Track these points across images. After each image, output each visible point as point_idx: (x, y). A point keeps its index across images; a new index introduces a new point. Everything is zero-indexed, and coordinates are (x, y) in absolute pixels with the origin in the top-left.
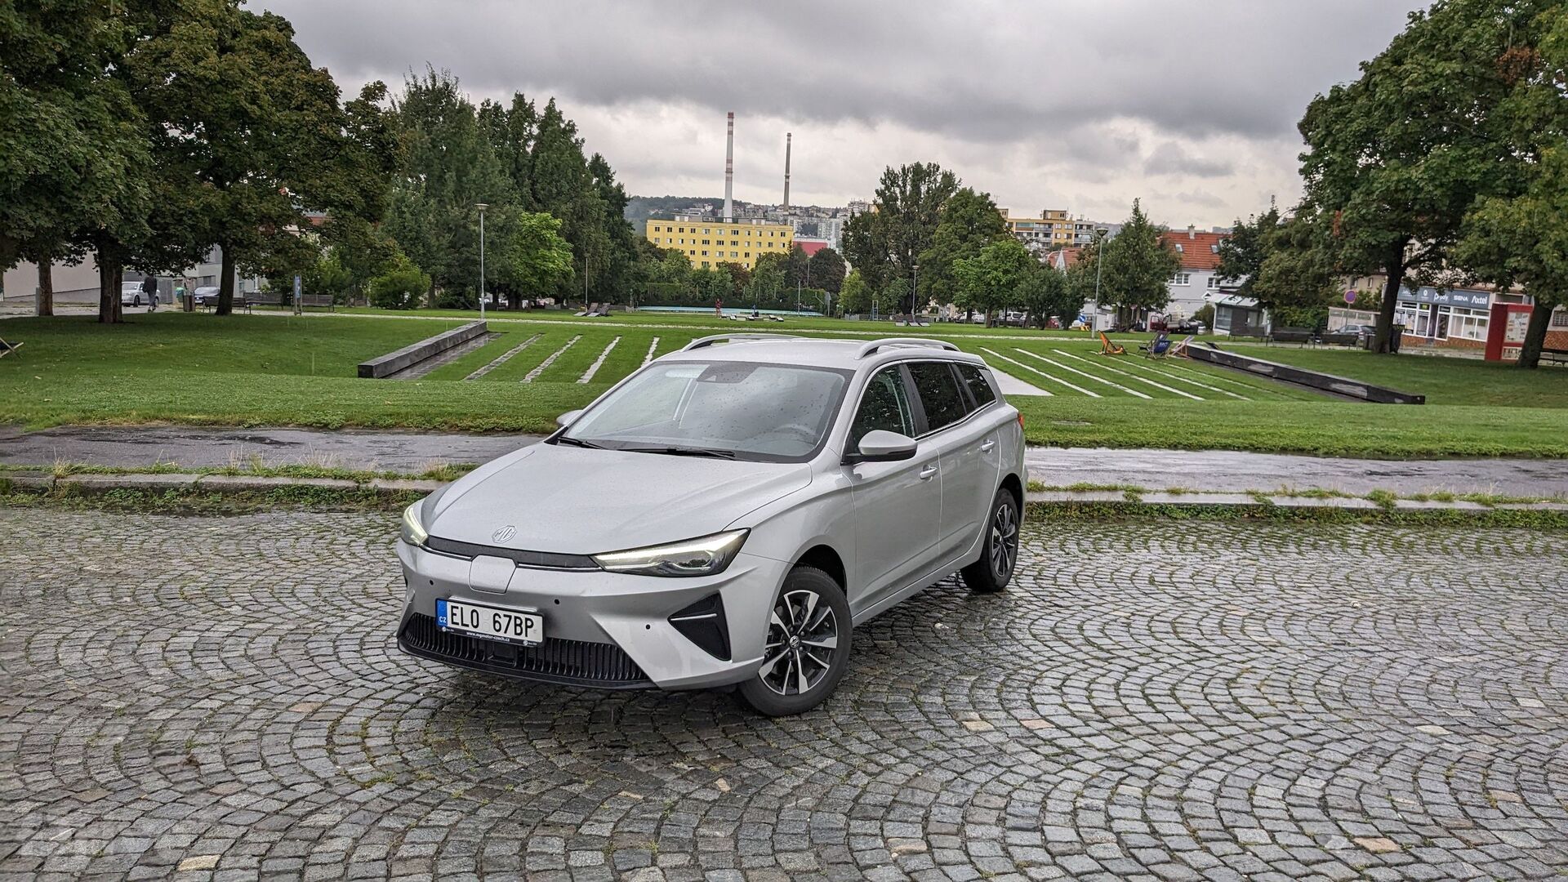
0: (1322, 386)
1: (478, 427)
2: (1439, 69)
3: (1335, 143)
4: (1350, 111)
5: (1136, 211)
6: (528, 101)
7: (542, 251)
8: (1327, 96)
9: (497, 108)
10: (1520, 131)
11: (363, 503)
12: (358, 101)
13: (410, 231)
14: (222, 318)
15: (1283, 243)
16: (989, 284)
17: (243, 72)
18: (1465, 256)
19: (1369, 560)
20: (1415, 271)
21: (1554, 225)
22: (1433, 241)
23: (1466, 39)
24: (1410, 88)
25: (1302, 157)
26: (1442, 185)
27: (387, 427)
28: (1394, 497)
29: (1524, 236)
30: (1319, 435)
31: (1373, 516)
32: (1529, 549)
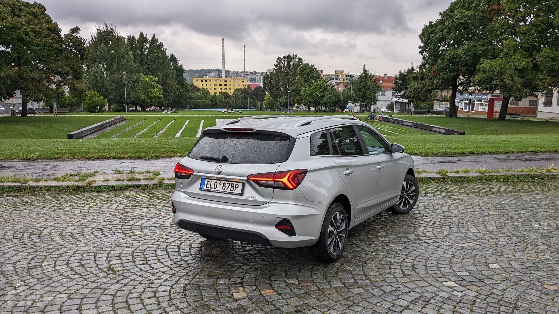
0: (430, 129)
1: (93, 157)
2: (466, 14)
3: (431, 42)
4: (436, 30)
5: (364, 69)
6: (145, 35)
7: (151, 89)
8: (428, 25)
9: (134, 38)
10: (495, 35)
11: (23, 192)
12: (69, 34)
13: (100, 83)
14: (22, 118)
15: (415, 79)
16: (314, 97)
17: (22, 24)
18: (477, 81)
19: (435, 199)
20: (462, 87)
21: (508, 68)
22: (467, 76)
23: (475, 3)
24: (456, 21)
25: (420, 47)
26: (469, 55)
27: (56, 159)
28: (447, 172)
29: (498, 72)
30: (422, 148)
31: (439, 180)
32: (498, 191)
